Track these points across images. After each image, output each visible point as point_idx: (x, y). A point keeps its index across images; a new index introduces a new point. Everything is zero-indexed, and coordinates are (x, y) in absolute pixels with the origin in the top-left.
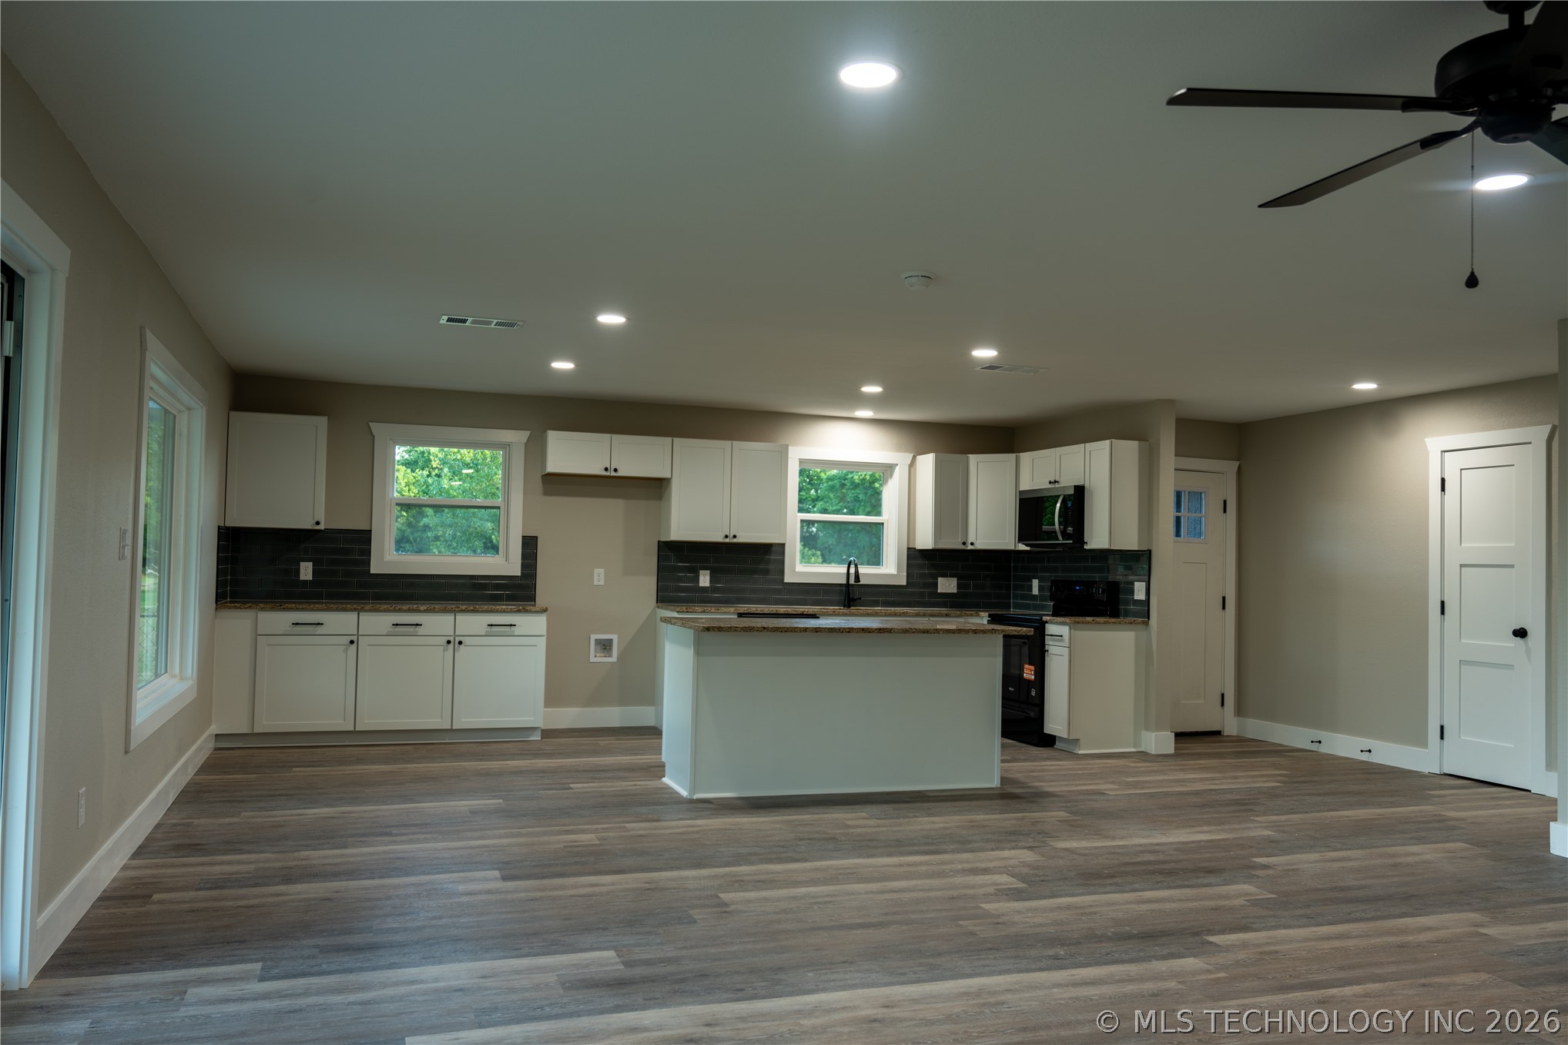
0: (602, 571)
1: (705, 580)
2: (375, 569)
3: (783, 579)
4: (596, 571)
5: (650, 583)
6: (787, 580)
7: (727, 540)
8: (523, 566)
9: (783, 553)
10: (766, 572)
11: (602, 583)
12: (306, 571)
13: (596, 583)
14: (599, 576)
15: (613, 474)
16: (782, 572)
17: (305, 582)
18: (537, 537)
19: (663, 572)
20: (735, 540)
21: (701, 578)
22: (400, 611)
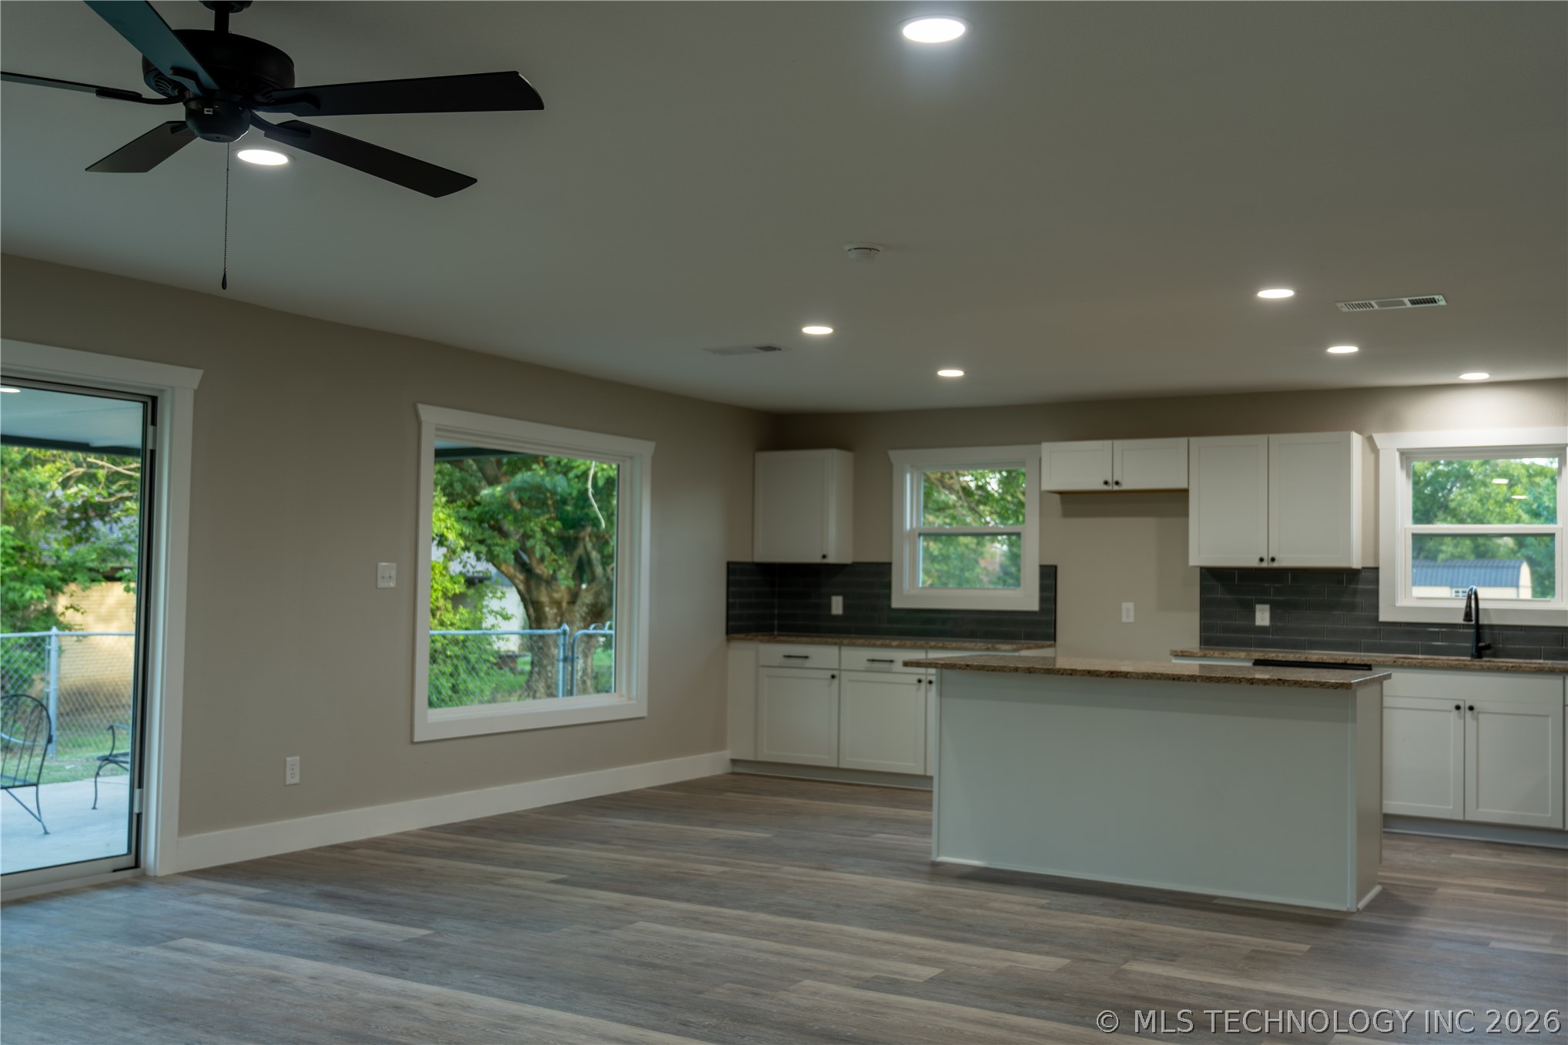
0: (1131, 605)
1: (1263, 617)
2: (896, 604)
3: (1377, 617)
4: (1125, 605)
5: (1192, 620)
6: (1383, 618)
7: (1264, 565)
8: (1042, 600)
9: (1376, 581)
10: (1352, 607)
11: (1132, 619)
12: (837, 605)
13: (1124, 619)
14: (1128, 612)
15: (1116, 488)
16: (1376, 607)
17: (836, 617)
18: (1055, 567)
19: (1208, 607)
20: (1275, 565)
21: (1258, 615)
22: (874, 646)
